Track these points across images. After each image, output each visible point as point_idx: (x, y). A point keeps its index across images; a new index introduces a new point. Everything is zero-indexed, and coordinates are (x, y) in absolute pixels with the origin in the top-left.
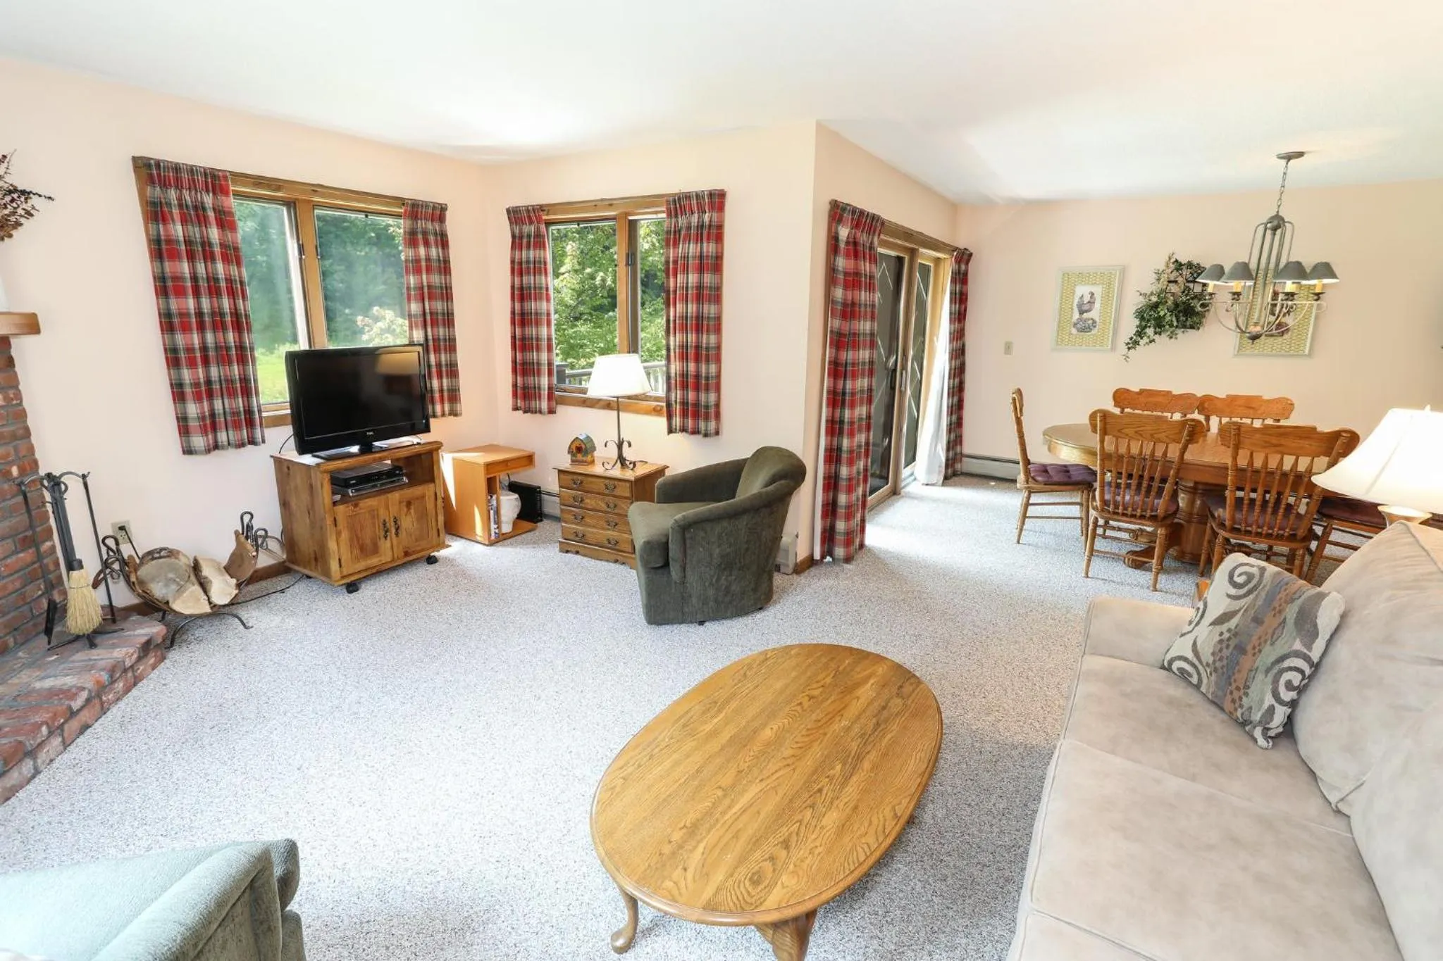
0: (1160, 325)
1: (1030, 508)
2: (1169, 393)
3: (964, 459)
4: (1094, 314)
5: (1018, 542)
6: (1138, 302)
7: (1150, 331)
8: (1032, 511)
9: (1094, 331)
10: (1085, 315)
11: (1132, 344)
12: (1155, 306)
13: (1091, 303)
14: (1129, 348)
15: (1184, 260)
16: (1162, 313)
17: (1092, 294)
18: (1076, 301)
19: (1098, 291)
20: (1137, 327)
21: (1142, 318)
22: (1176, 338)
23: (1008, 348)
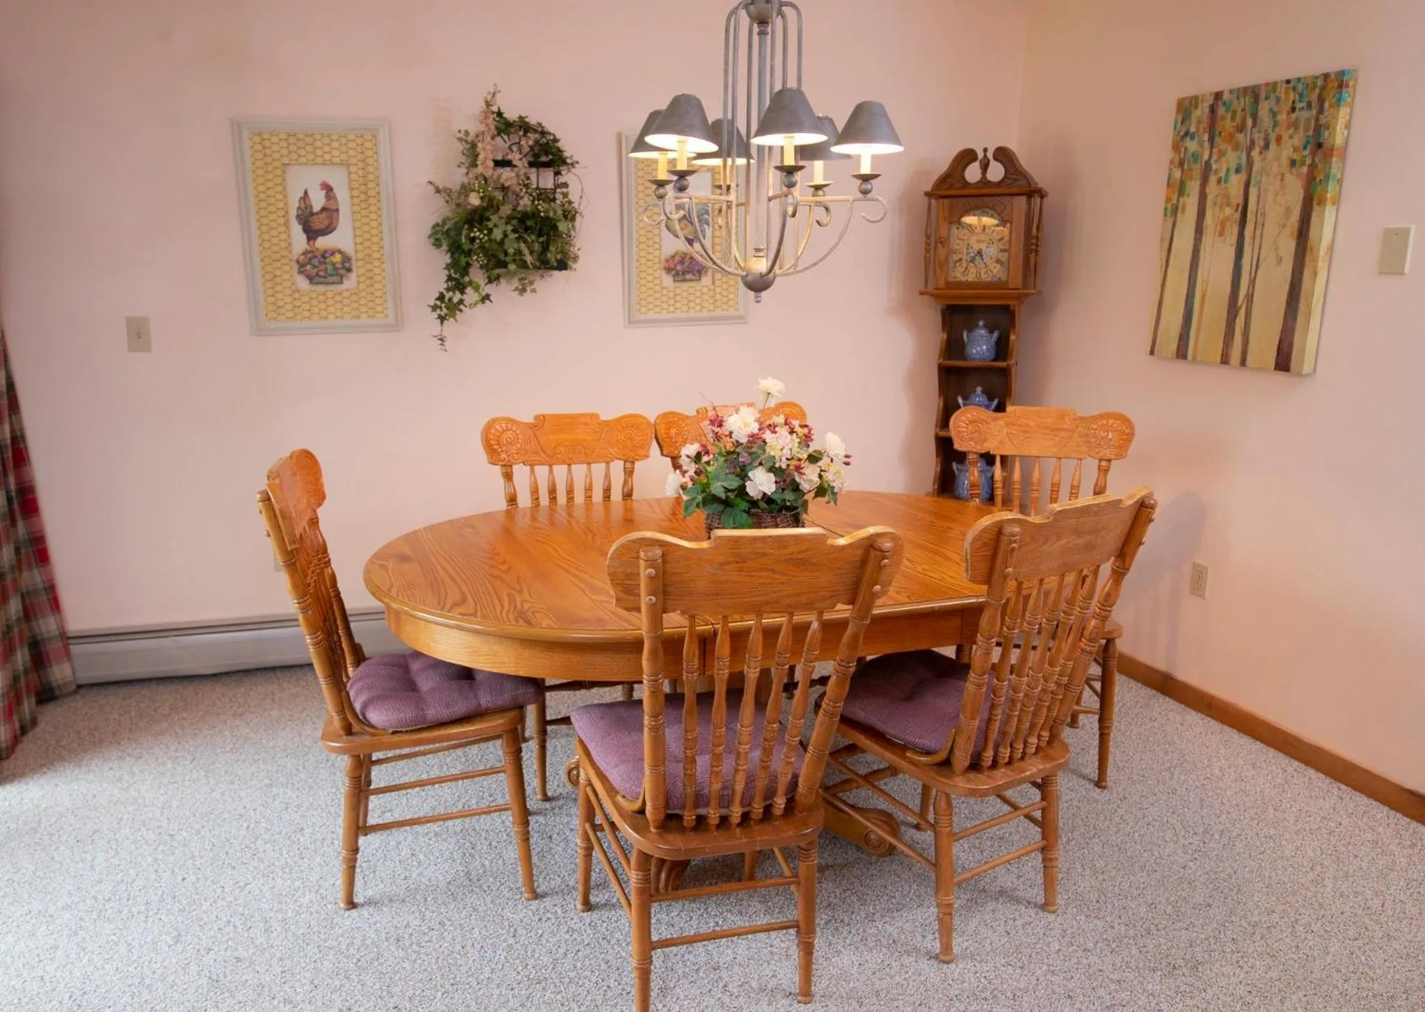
0: (497, 264)
1: (374, 801)
2: (594, 416)
3: (75, 649)
4: (340, 239)
5: (351, 904)
6: (435, 211)
7: (477, 275)
8: (378, 808)
9: (350, 282)
10: (322, 242)
11: (447, 308)
12: (477, 218)
13: (330, 211)
14: (442, 319)
15: (511, 115)
16: (497, 234)
17: (328, 189)
18: (294, 204)
19: (338, 180)
20: (448, 267)
21: (455, 249)
22: (534, 291)
23: (138, 334)
